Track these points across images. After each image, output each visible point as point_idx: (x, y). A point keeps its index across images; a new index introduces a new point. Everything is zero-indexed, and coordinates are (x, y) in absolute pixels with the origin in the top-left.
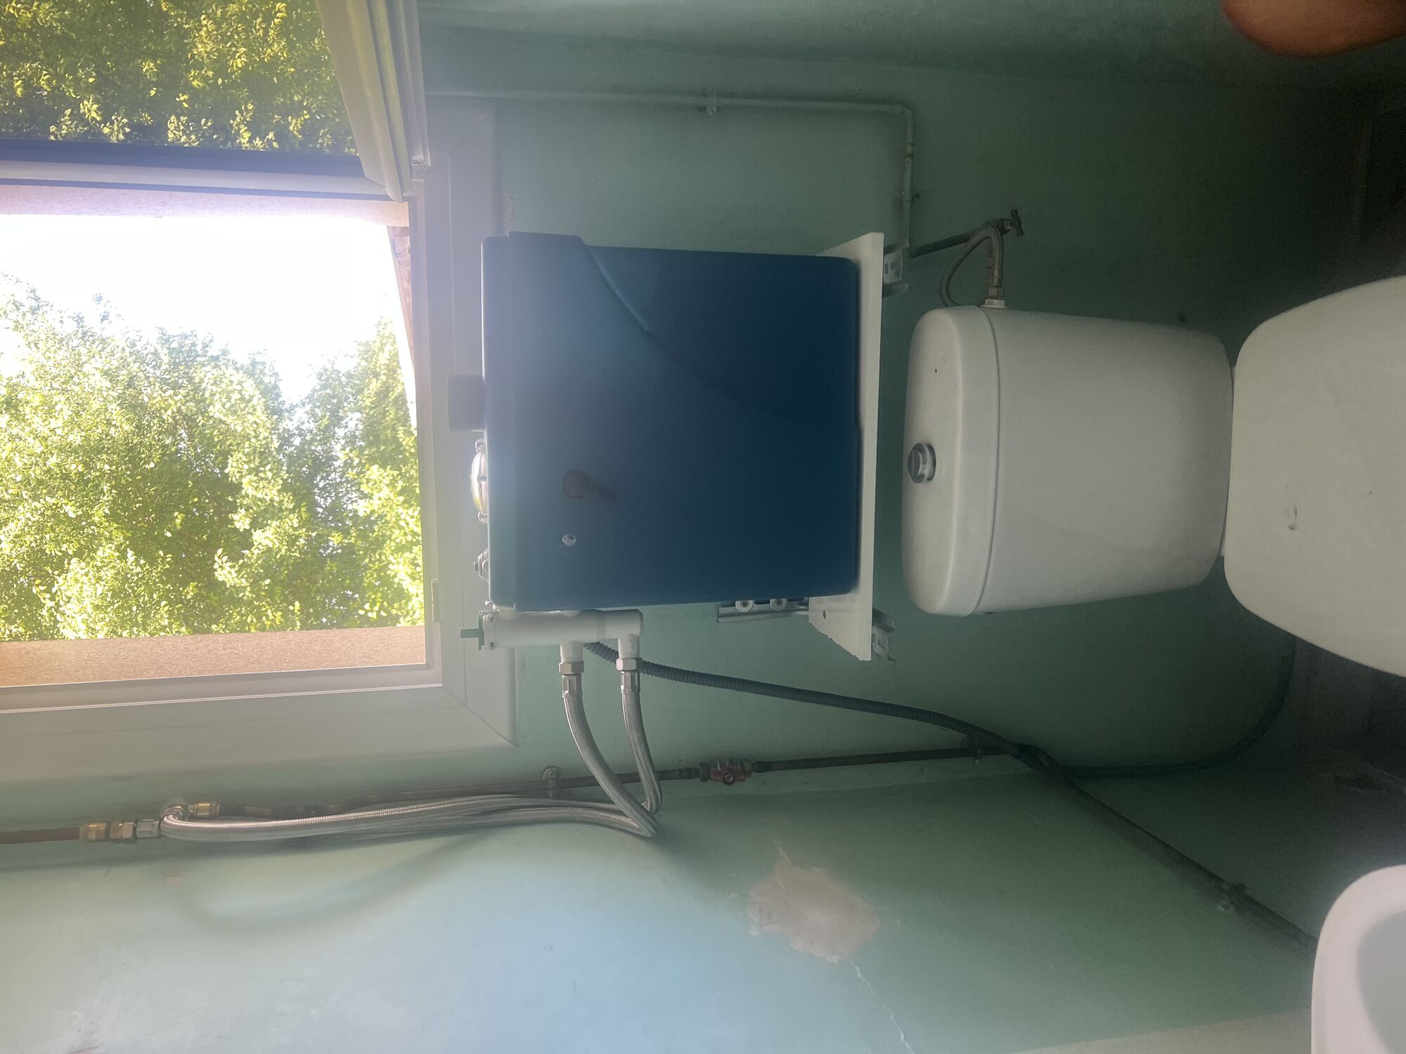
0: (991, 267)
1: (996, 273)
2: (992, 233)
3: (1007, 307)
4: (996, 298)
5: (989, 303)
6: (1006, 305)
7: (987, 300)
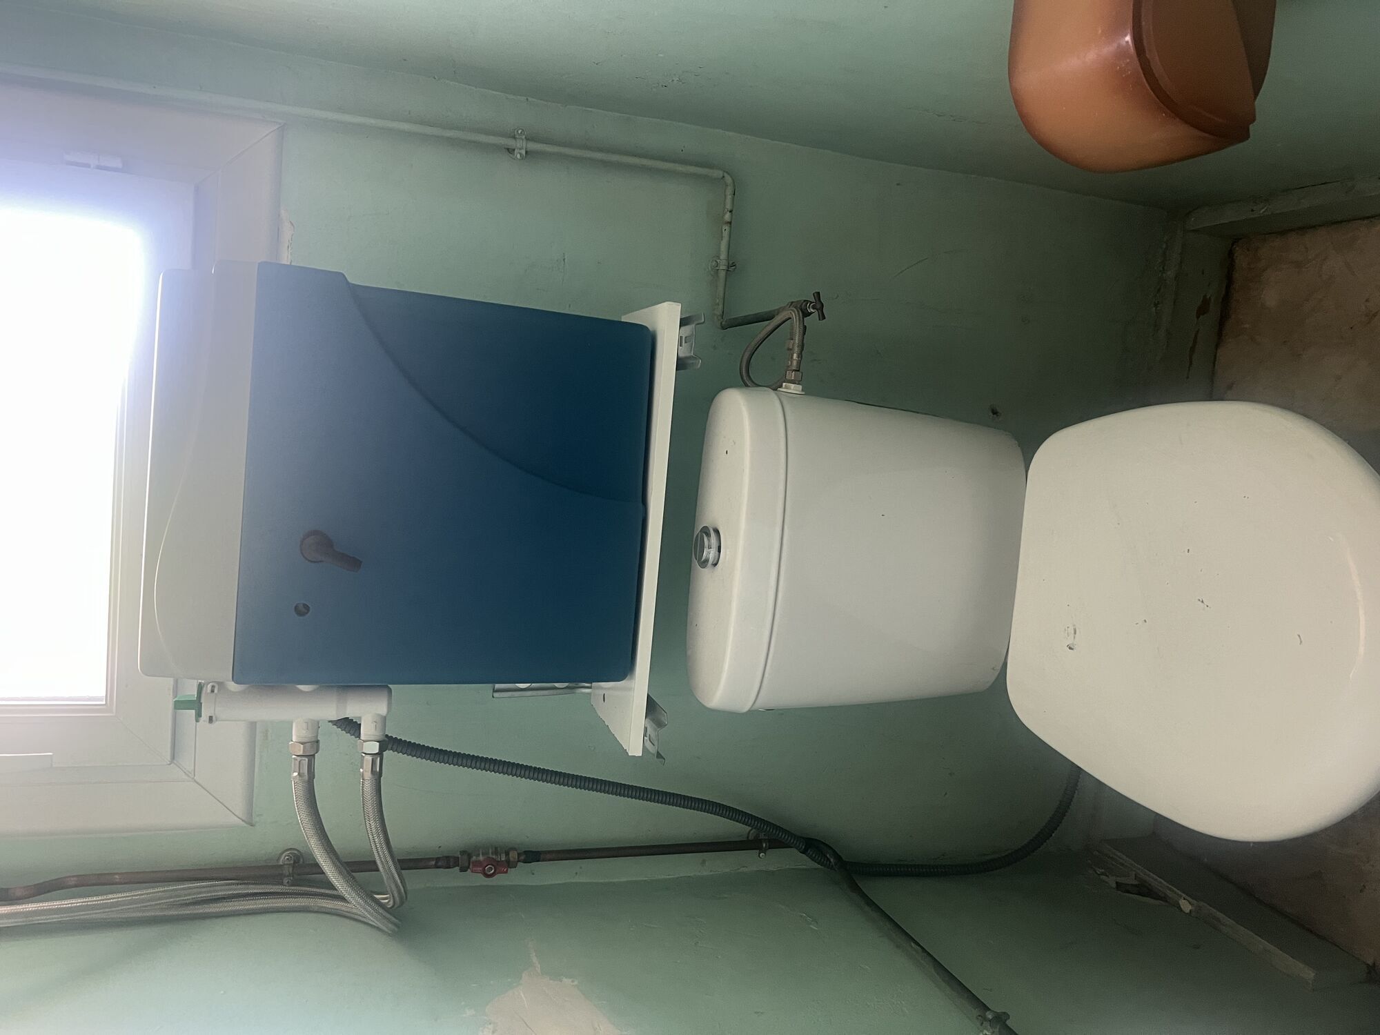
0: (791, 350)
1: (795, 356)
2: (795, 316)
3: (803, 393)
4: (793, 382)
5: (786, 388)
6: (802, 390)
7: (784, 384)
